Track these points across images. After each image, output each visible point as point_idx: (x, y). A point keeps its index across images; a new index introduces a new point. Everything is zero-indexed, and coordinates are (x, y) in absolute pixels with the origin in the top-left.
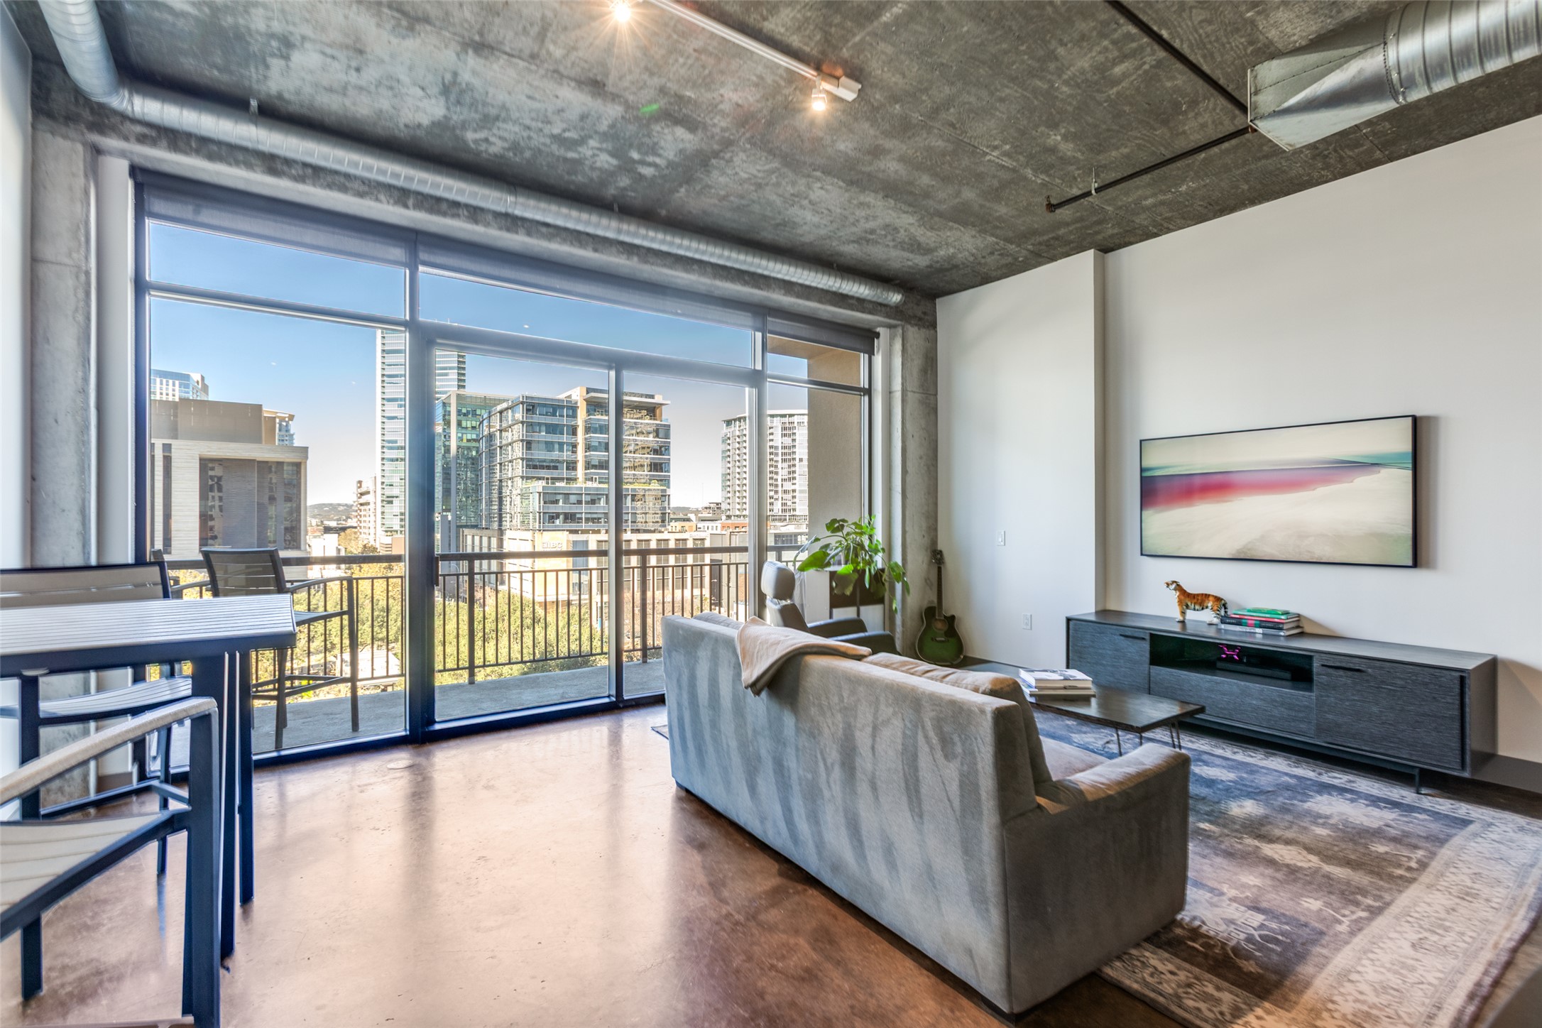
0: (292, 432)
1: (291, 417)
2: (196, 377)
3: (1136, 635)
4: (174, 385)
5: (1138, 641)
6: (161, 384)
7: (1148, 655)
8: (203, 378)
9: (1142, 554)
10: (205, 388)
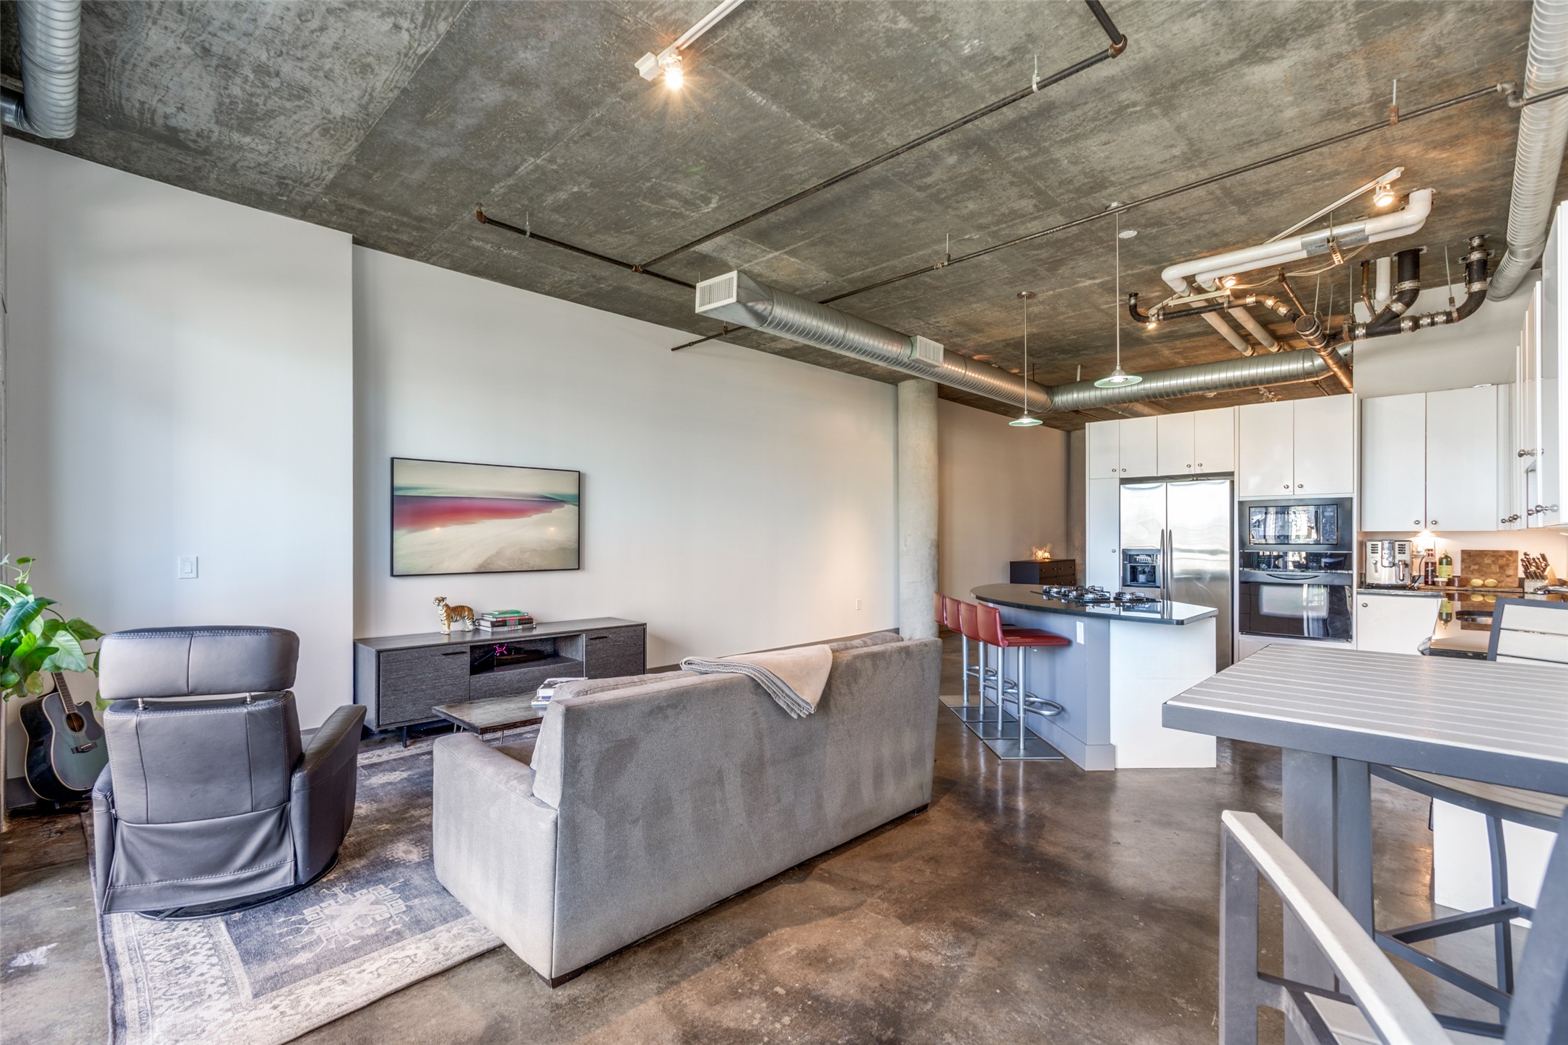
3: (458, 650)
5: (459, 656)
7: (468, 666)
9: (392, 575)
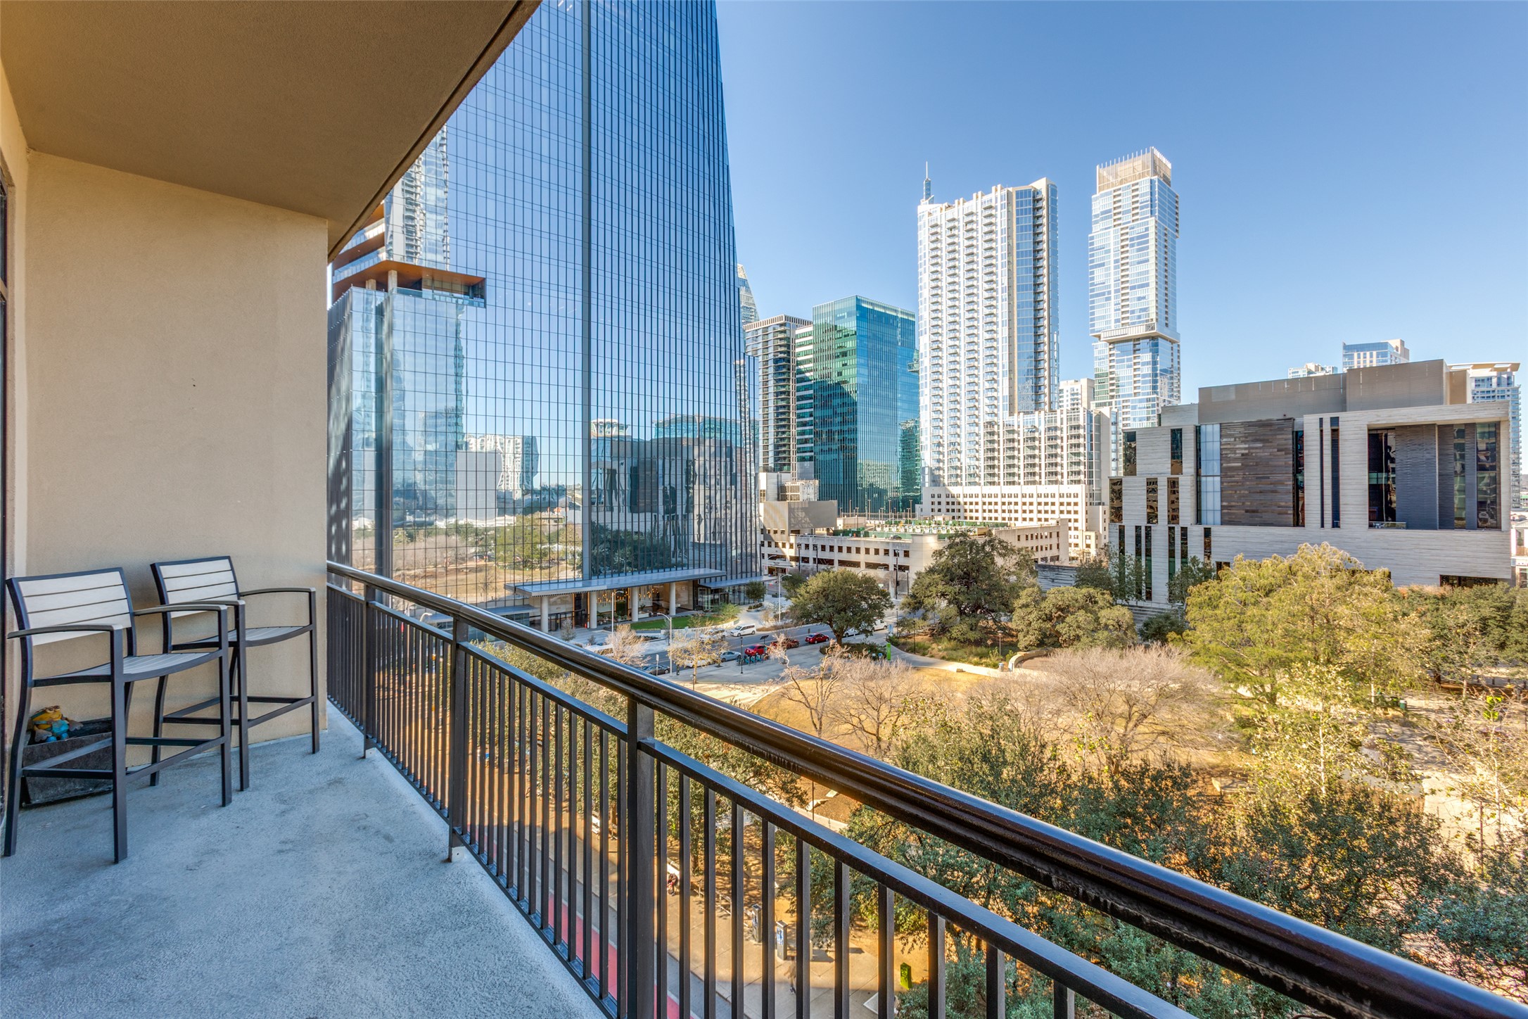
0: (1516, 385)
1: (1515, 367)
2: (1395, 343)
4: (1371, 356)
6: (1359, 357)
8: (1402, 343)
10: (1406, 352)
